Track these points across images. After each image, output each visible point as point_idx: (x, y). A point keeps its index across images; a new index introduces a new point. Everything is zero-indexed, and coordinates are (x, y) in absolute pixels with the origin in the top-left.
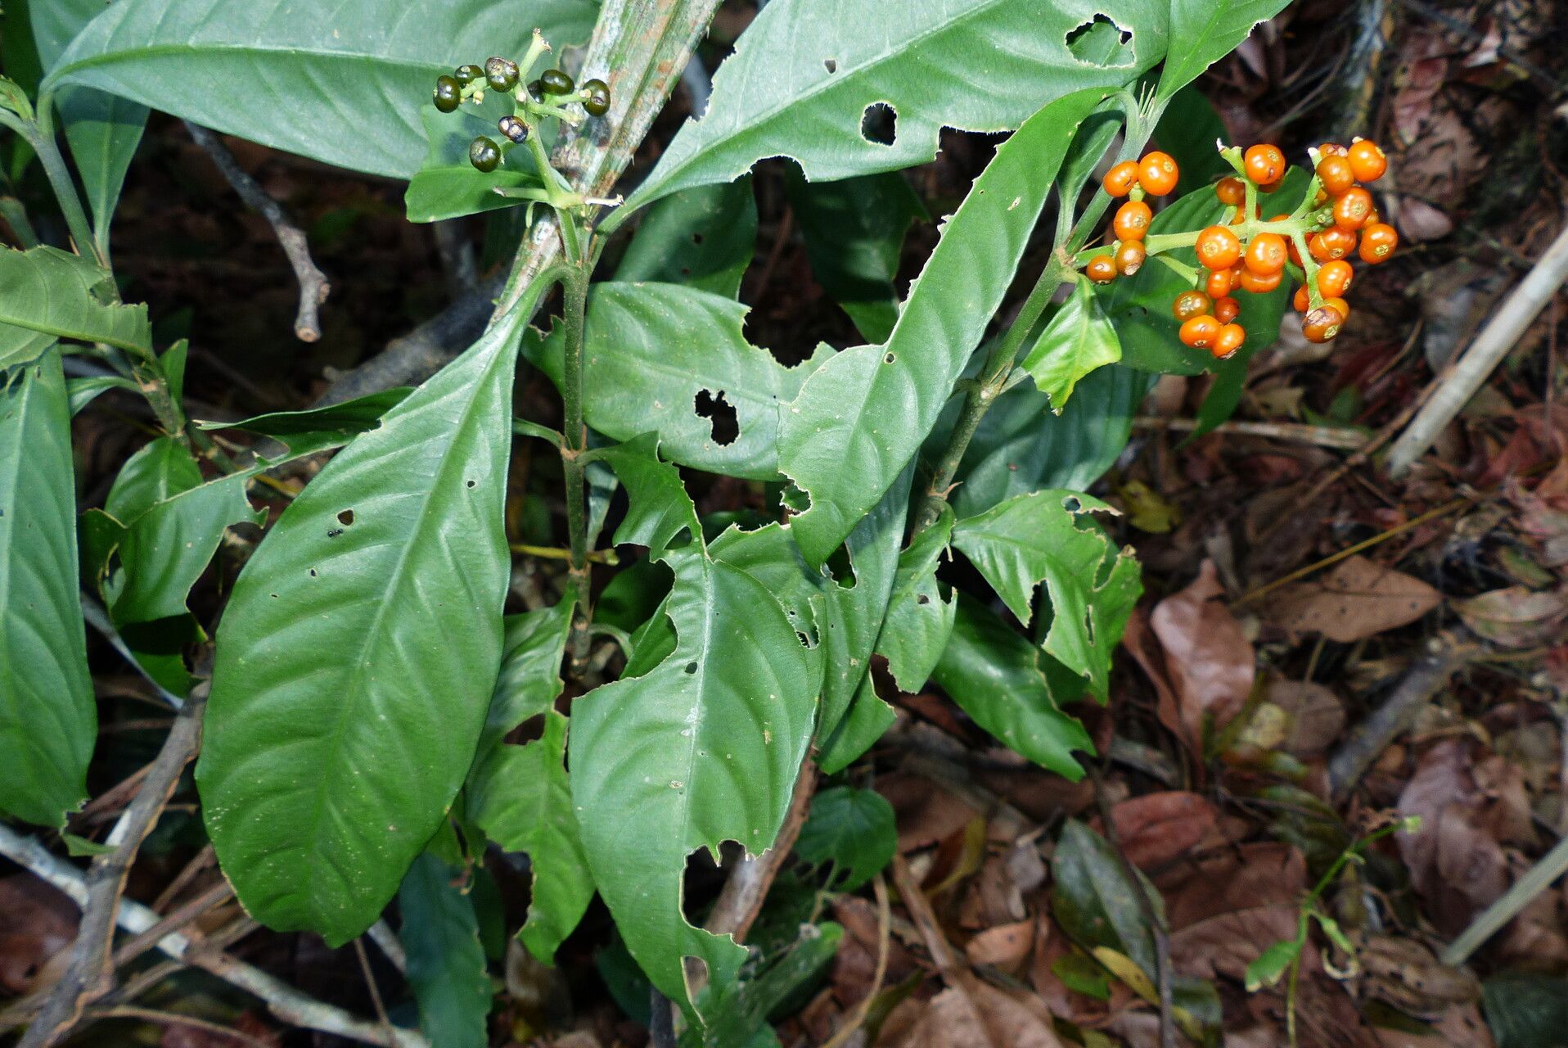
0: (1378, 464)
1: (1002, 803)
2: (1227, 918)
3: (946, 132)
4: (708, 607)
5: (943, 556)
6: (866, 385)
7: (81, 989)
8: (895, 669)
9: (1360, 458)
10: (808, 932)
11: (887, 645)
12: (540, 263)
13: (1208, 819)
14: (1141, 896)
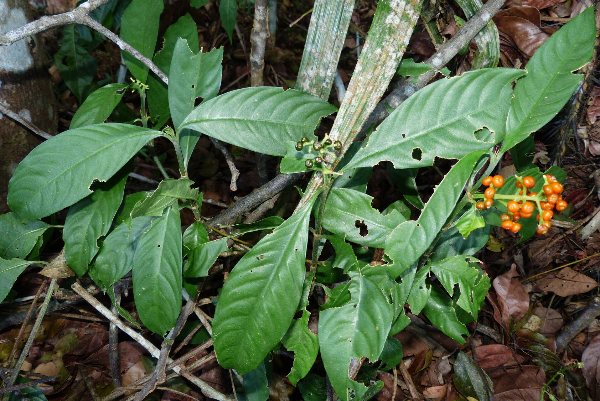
0: (578, 234)
1: (439, 345)
2: (516, 391)
3: (436, 158)
4: (361, 289)
5: (428, 275)
6: (411, 232)
7: (157, 381)
8: (411, 307)
9: (571, 232)
10: (373, 383)
11: (409, 300)
12: (316, 186)
13: (511, 355)
14: (484, 380)
